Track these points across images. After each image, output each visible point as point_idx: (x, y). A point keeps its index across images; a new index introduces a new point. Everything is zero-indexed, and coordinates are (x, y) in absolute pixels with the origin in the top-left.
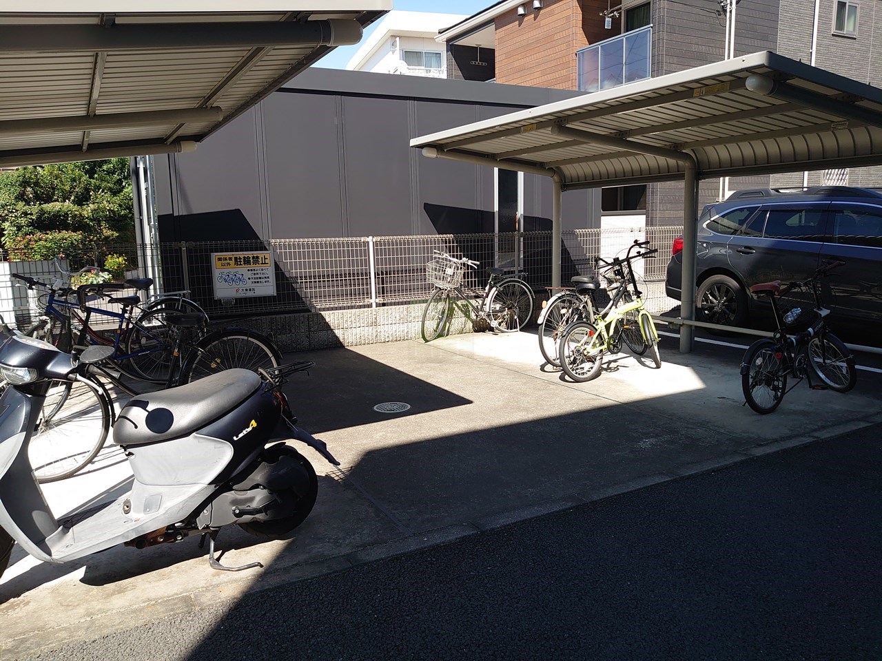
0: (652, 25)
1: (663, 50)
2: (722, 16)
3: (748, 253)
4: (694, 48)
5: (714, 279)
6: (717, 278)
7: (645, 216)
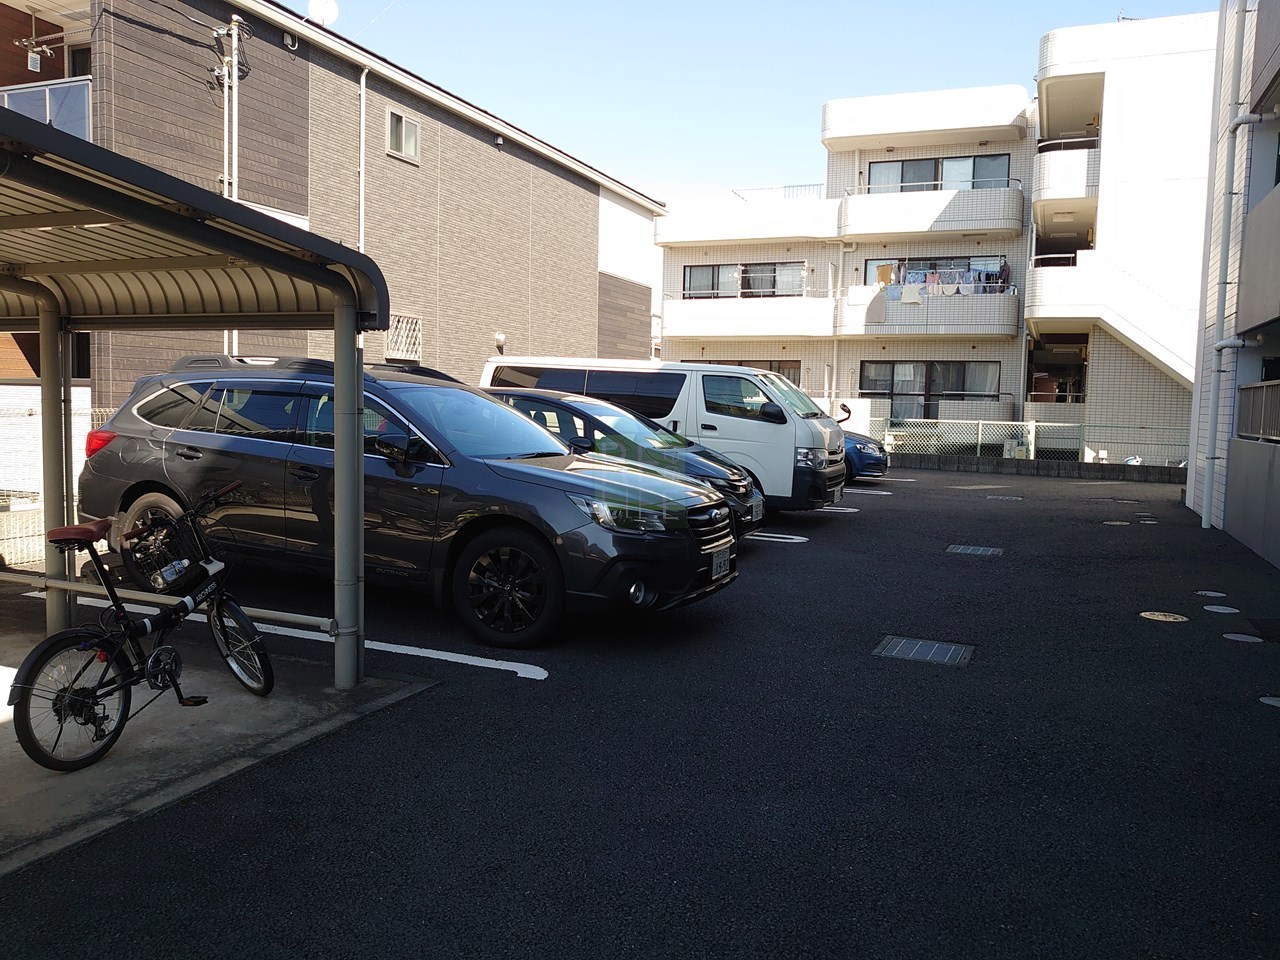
0: (90, 77)
1: (109, 121)
2: (217, 91)
3: (192, 458)
4: (168, 129)
5: (146, 500)
6: (152, 499)
7: (89, 389)
